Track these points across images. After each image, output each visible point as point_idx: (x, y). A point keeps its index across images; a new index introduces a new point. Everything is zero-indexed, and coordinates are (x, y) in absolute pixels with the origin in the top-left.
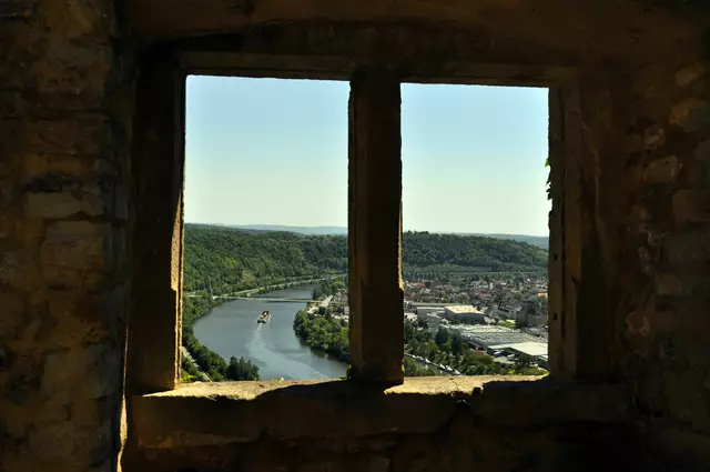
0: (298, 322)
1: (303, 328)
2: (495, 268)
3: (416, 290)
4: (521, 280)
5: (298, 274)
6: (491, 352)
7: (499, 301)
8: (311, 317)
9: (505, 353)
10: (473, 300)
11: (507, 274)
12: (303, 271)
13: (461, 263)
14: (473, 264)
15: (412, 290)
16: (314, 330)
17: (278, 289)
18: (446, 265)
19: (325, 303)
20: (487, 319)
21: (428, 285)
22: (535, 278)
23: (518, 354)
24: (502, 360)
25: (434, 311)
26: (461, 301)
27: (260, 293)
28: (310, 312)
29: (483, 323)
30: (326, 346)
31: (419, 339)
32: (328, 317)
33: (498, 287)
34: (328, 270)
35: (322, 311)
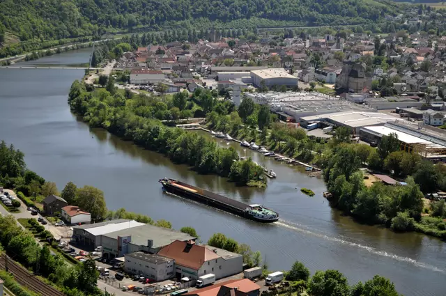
0: (73, 95)
1: (79, 102)
2: (312, 21)
3: (218, 51)
4: (343, 35)
5: (73, 35)
6: (305, 125)
7: (316, 62)
8: (89, 88)
9: (321, 125)
10: (285, 62)
11: (327, 28)
12: (79, 31)
13: (271, 17)
14: (285, 18)
15: (212, 52)
16: (93, 105)
17: (49, 54)
18: (254, 20)
19: (107, 70)
20: (300, 85)
21: (231, 45)
22: (359, 32)
23: (337, 125)
24: (318, 133)
25: (238, 76)
26: (271, 63)
27: (27, 59)
28: (89, 82)
29: (296, 89)
30: (108, 124)
31: (219, 111)
32: (110, 88)
33: (316, 44)
34: (111, 29)
35: (102, 80)
